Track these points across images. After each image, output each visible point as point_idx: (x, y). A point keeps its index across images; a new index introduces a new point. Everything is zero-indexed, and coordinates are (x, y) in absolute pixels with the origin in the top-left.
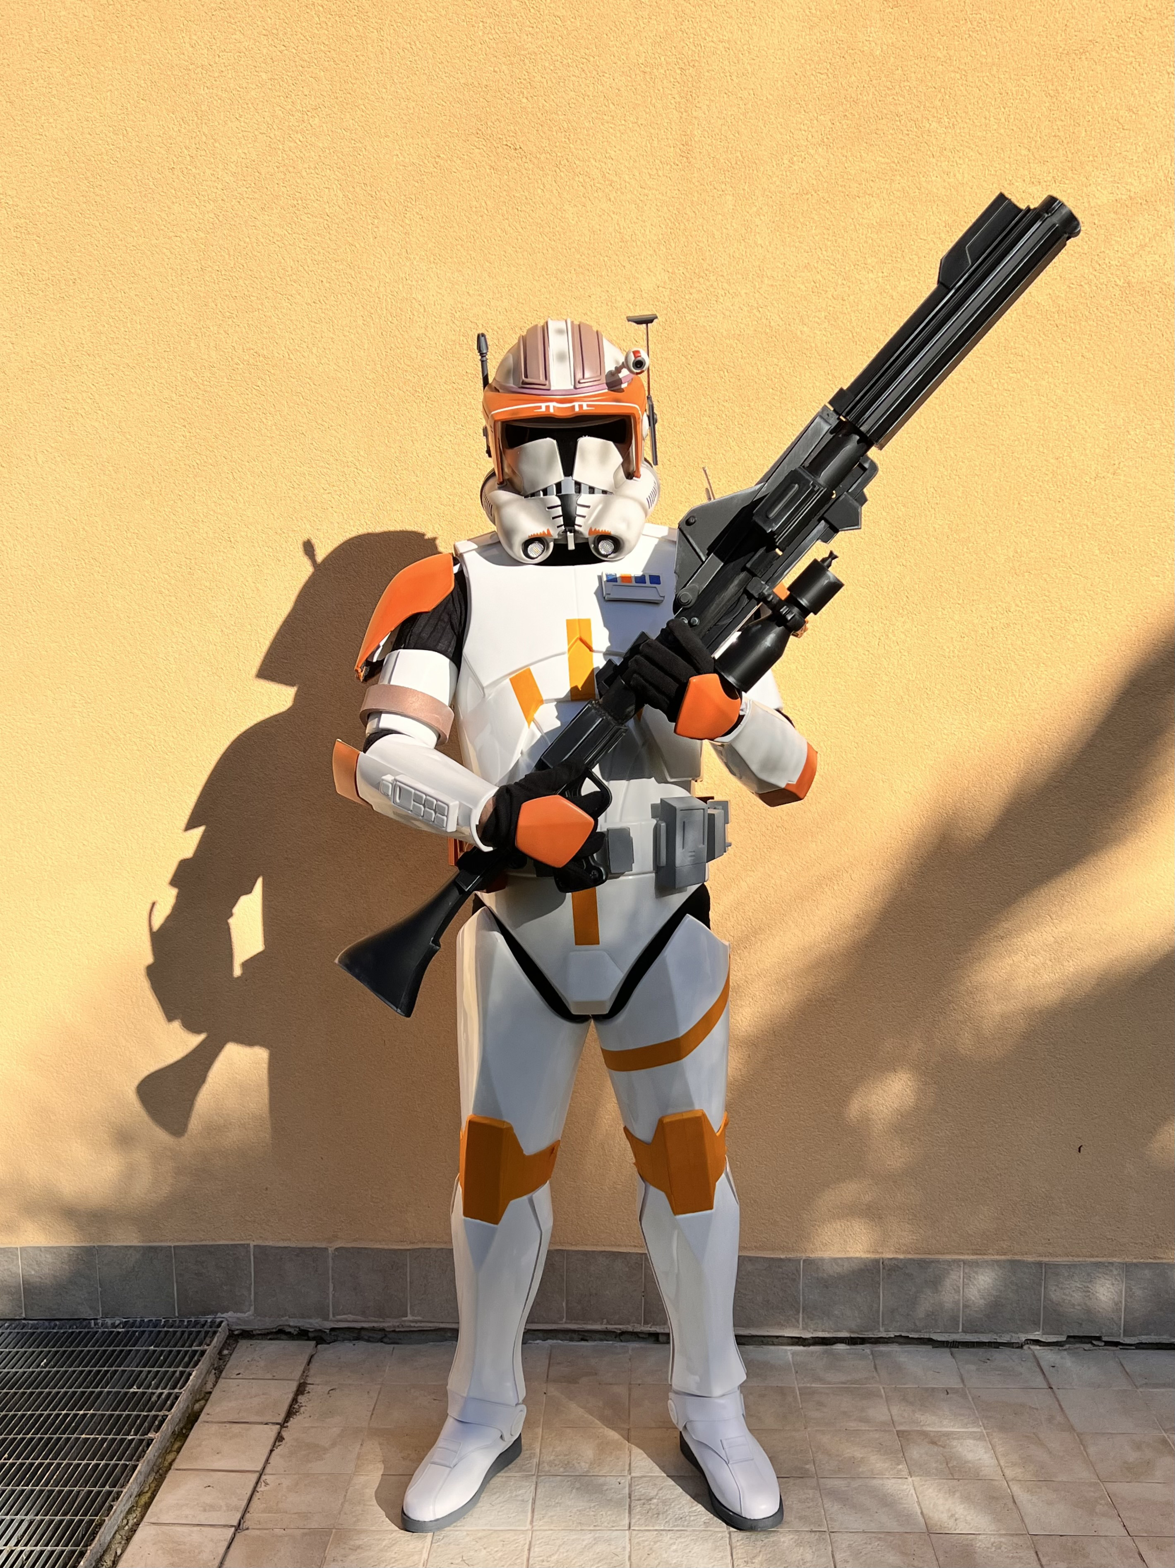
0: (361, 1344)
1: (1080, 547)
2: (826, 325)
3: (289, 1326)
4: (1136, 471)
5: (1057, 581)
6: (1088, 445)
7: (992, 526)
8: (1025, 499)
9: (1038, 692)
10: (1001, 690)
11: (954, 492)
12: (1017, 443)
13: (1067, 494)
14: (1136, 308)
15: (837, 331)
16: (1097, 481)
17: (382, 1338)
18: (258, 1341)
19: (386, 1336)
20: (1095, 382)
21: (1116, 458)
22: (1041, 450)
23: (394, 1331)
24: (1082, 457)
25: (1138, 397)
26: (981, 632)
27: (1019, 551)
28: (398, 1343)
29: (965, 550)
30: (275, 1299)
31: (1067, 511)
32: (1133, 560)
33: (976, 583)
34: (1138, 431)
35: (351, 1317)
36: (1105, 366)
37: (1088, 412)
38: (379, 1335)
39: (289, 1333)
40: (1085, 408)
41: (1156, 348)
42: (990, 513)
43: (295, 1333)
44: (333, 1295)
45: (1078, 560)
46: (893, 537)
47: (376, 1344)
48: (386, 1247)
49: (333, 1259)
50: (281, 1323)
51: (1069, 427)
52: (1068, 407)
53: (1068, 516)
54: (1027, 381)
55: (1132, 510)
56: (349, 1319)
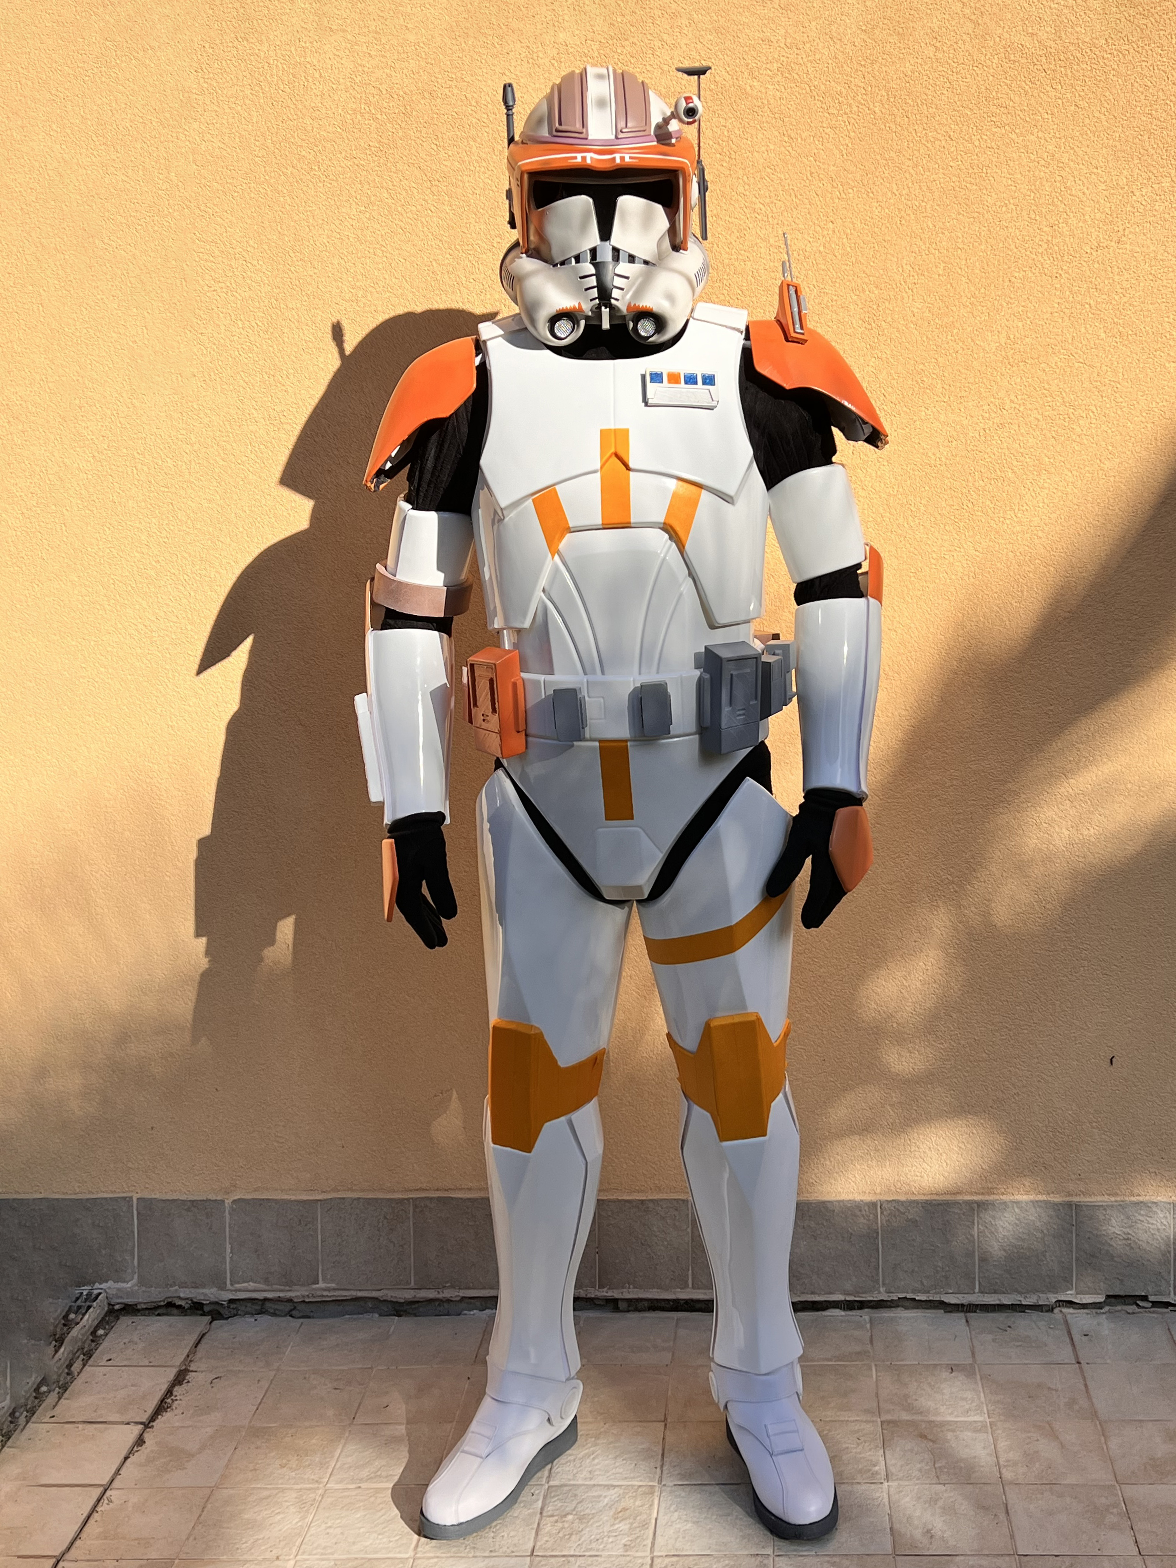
0: (264, 1319)
1: (1083, 330)
2: (779, 78)
3: (179, 1298)
4: (1144, 238)
5: (1058, 371)
6: (1087, 209)
7: (979, 308)
8: (1016, 274)
9: (1041, 505)
10: (997, 503)
11: (934, 269)
12: (1004, 209)
13: (1065, 268)
14: (1135, 46)
15: (793, 85)
16: (1099, 251)
17: (291, 1311)
18: (142, 1318)
19: (295, 1308)
20: (1091, 135)
21: (1120, 224)
22: (1033, 217)
23: (304, 1302)
24: (1081, 224)
25: (1142, 151)
26: (971, 434)
27: (1012, 337)
28: (309, 1317)
29: (949, 337)
30: (161, 1265)
31: (1066, 288)
32: (1145, 344)
33: (964, 376)
34: (1144, 190)
35: (252, 1285)
36: (1103, 117)
37: (1085, 171)
38: (289, 1306)
39: (180, 1307)
40: (1081, 166)
41: (1161, 93)
42: (977, 293)
43: (187, 1306)
44: (231, 1258)
45: (1080, 345)
46: (866, 325)
47: (284, 1319)
48: (293, 1198)
49: (230, 1214)
50: (170, 1295)
51: (1063, 189)
52: (1061, 165)
53: (1068, 293)
54: (1014, 136)
55: (1141, 284)
56: (250, 1288)
